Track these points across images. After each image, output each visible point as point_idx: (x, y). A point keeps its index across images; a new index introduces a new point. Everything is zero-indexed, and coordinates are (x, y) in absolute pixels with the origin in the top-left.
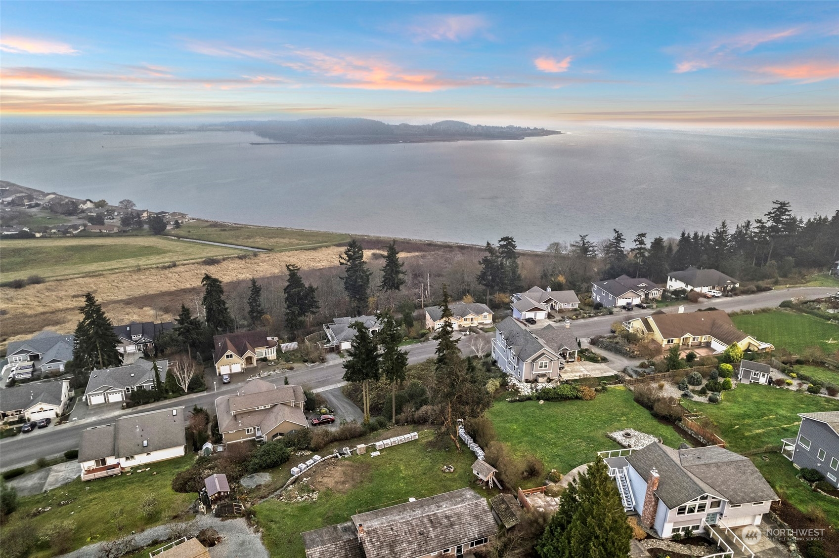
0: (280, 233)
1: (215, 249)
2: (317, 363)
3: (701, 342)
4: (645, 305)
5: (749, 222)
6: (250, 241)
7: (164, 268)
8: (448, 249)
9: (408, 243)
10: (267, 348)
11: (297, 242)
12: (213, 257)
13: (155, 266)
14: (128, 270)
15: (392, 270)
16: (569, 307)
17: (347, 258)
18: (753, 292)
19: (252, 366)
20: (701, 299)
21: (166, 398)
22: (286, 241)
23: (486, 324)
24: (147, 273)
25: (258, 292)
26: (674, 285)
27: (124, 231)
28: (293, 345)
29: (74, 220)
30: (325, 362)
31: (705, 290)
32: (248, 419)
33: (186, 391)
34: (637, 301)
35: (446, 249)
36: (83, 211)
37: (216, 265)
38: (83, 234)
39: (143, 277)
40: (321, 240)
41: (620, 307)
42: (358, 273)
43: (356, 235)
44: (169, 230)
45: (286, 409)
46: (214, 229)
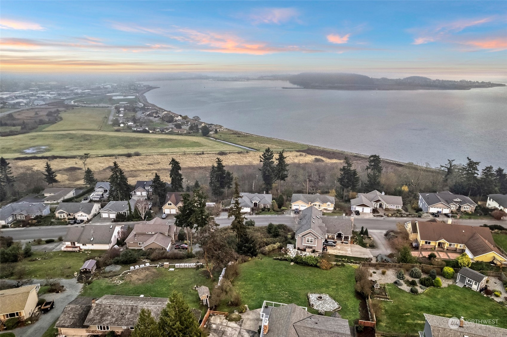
1: (229, 147)
3: (456, 248)
4: (452, 215)
7: (197, 154)
12: (225, 151)
13: (193, 153)
14: (180, 153)
16: (394, 208)
20: (505, 218)
23: (329, 210)
24: (188, 156)
26: (492, 204)
27: (189, 133)
28: (212, 204)
29: (171, 125)
30: (218, 216)
32: (141, 237)
33: (143, 218)
34: (446, 211)
36: (176, 121)
37: (224, 155)
38: (170, 133)
39: (184, 158)
41: (430, 213)
43: (312, 146)
44: (211, 134)
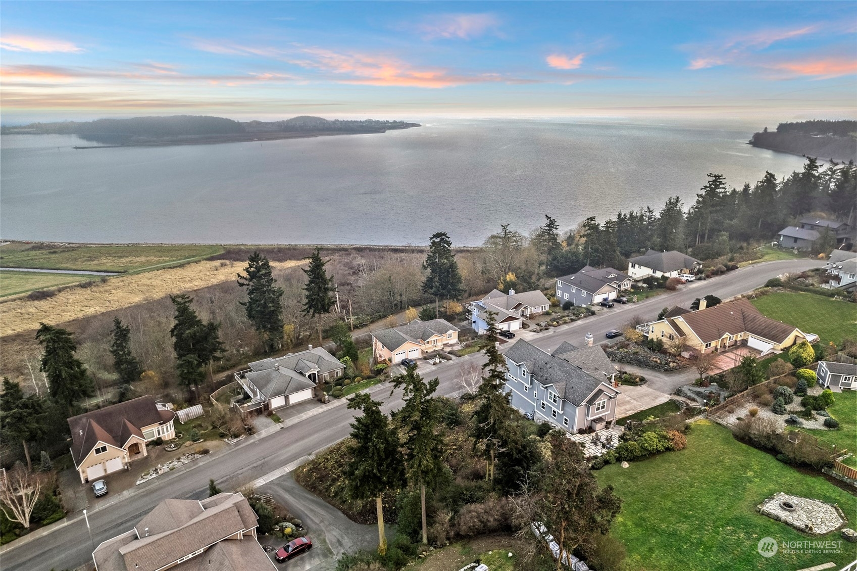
0: (133, 249)
2: (243, 437)
6: (93, 264)
8: (344, 252)
9: (295, 249)
10: (161, 424)
11: (157, 259)
16: (539, 310)
17: (248, 277)
19: (139, 457)
22: (142, 259)
23: (452, 345)
25: (125, 336)
26: (639, 272)
28: (196, 410)
30: (254, 433)
33: (28, 526)
35: (341, 253)
37: (48, 298)
40: (186, 254)
41: (598, 304)
42: (267, 295)
43: (230, 245)
46: (38, 252)
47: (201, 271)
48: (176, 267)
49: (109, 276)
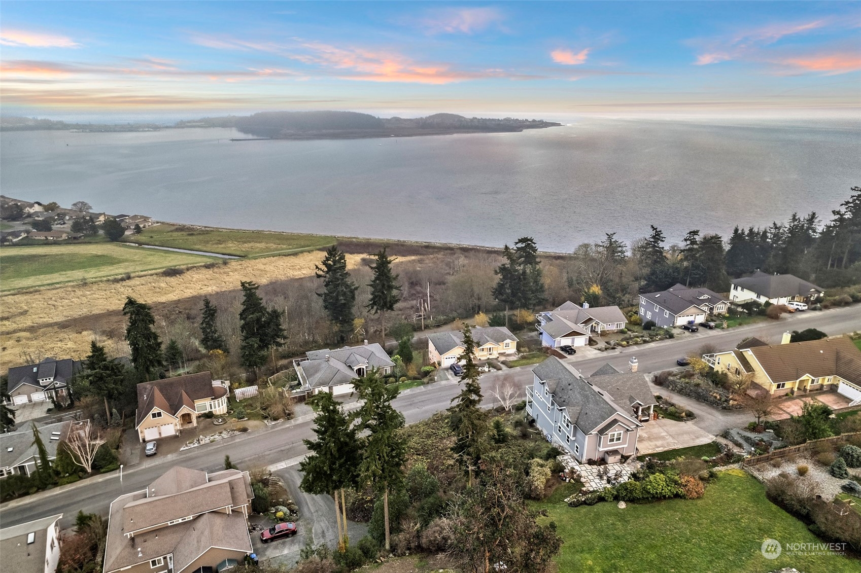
0: (257, 236)
1: (179, 257)
2: (281, 420)
3: (822, 386)
4: (712, 324)
5: (814, 214)
6: (220, 248)
7: (116, 281)
8: (449, 251)
9: (402, 245)
10: (212, 399)
11: (275, 246)
12: (176, 266)
13: (105, 279)
14: (72, 284)
15: (383, 285)
16: (614, 328)
17: (326, 269)
18: (847, 304)
19: (190, 426)
20: (784, 315)
21: (56, 485)
22: (262, 245)
23: (509, 355)
24: (95, 287)
25: (213, 315)
26: (741, 295)
27: (75, 238)
28: (252, 390)
29: (18, 226)
30: (292, 418)
31: (783, 301)
32: (153, 543)
33: (89, 470)
34: (700, 319)
35: (446, 252)
36: (30, 215)
37: (177, 276)
38: (25, 242)
39: (88, 293)
40: (302, 244)
41: (680, 327)
42: (340, 289)
44: (128, 236)
45: (218, 521)
46: (179, 234)
47: (311, 260)
48: (291, 255)
49: (232, 259)
